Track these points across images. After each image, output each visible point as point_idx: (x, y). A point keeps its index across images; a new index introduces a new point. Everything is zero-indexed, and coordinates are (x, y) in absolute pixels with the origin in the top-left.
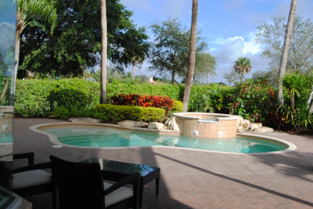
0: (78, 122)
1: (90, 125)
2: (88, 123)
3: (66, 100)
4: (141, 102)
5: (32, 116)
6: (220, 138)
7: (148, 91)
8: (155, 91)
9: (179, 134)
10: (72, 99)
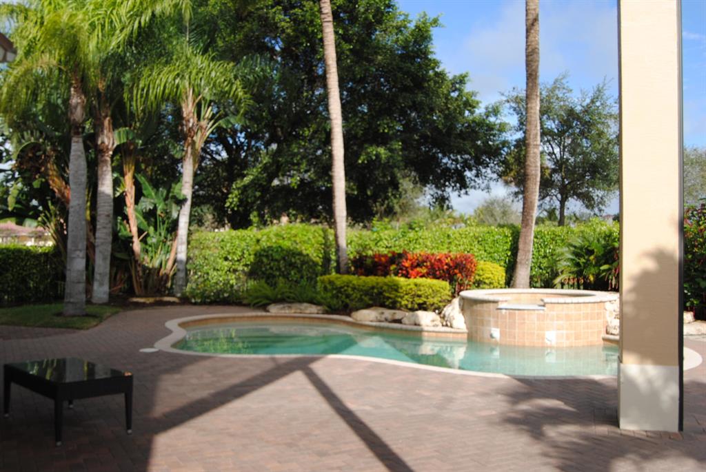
0: (281, 311)
1: (304, 318)
2: (301, 313)
3: (271, 268)
4: (407, 268)
5: (209, 300)
6: (551, 347)
7: (442, 245)
8: (457, 243)
9: (466, 336)
10: (281, 266)
